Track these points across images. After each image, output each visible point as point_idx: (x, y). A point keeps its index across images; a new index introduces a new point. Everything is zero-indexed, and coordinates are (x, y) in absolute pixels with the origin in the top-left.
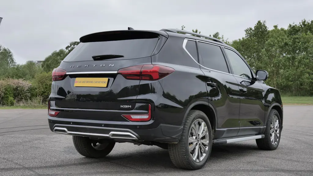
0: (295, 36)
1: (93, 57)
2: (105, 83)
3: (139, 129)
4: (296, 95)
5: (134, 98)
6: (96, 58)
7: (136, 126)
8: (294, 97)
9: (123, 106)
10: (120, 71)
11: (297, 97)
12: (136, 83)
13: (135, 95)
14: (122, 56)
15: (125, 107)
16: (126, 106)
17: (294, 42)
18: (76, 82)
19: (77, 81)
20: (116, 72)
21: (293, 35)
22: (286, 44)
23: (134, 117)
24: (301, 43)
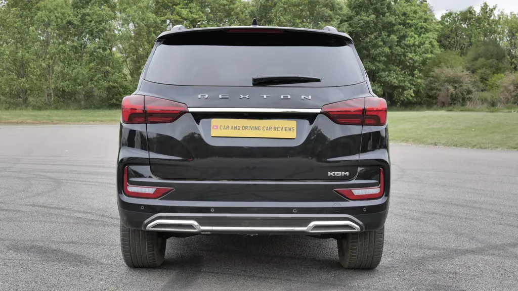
0: (83, 11)
1: (254, 80)
2: (290, 129)
3: (366, 212)
4: (86, 108)
5: (355, 157)
6: (260, 82)
7: (362, 208)
8: (84, 111)
9: (334, 174)
10: (326, 109)
11: (89, 111)
12: (356, 130)
13: (354, 154)
14: (318, 80)
15: (336, 175)
16: (340, 174)
17: (83, 20)
18: (213, 128)
19: (217, 127)
20: (318, 111)
21: (80, 9)
22: (69, 23)
23: (357, 192)
24: (93, 22)
